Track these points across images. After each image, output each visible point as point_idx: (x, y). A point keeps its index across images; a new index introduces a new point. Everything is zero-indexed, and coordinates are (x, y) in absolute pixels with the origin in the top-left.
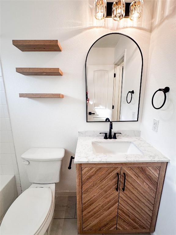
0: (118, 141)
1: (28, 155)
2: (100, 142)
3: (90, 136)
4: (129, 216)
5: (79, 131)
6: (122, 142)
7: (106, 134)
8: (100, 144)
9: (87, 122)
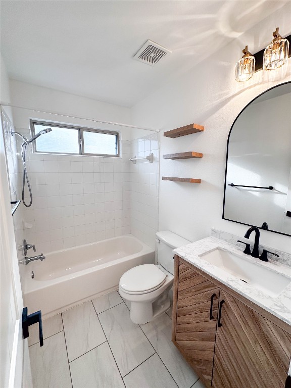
0: (263, 264)
1: (160, 235)
2: (231, 253)
3: (226, 240)
4: (230, 384)
5: (214, 228)
6: (271, 270)
7: (248, 246)
8: (231, 256)
9: (223, 218)
